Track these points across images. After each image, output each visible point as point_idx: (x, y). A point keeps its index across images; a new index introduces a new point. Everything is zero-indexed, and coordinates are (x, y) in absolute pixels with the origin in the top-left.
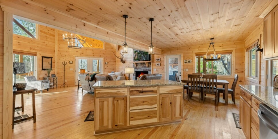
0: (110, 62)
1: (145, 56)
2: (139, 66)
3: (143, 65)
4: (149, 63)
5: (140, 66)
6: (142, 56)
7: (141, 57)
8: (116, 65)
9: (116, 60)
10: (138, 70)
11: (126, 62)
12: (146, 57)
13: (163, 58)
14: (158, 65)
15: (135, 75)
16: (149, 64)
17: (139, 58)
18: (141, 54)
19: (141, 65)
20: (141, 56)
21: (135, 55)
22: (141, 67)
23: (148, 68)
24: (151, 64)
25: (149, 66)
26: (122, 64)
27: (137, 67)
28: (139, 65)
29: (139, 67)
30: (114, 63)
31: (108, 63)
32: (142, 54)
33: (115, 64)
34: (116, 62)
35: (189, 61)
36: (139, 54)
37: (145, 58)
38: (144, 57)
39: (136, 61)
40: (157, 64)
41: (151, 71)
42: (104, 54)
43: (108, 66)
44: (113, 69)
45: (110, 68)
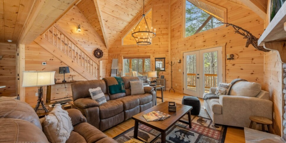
0: (241, 52)
8: (264, 61)
31: (236, 57)
42: (224, 36)
43: (235, 64)
44: (253, 71)
45: (242, 69)
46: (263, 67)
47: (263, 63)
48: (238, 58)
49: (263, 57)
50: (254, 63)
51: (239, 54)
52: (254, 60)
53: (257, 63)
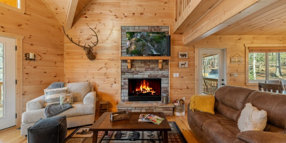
0: (45, 53)
1: (156, 46)
2: (138, 67)
3: (149, 65)
4: (164, 61)
5: (141, 67)
6: (148, 45)
7: (146, 48)
8: (65, 65)
9: (63, 50)
10: (136, 76)
11: (97, 57)
12: (158, 47)
13: (192, 52)
14: (183, 66)
15: (127, 87)
16: (164, 63)
17: (139, 49)
18: (144, 41)
19: (143, 65)
20: (144, 45)
21: (131, 44)
22: (144, 69)
23: (160, 72)
24: (167, 64)
25: (165, 67)
26: (89, 60)
27: (133, 69)
28: (137, 65)
29: (138, 69)
30: (59, 58)
31: (38, 58)
32: (147, 41)
33: (62, 62)
34: (65, 56)
35: (239, 60)
36: (141, 42)
37: (155, 50)
38: (153, 46)
39: (132, 56)
40: (182, 64)
41: (168, 77)
42: (19, 26)
43: (37, 67)
44: (56, 74)
45: (45, 72)
46: (64, 70)
47: (64, 67)
48: (40, 60)
49: (64, 62)
50: (57, 67)
51: (43, 56)
52: (57, 64)
53: (60, 67)
